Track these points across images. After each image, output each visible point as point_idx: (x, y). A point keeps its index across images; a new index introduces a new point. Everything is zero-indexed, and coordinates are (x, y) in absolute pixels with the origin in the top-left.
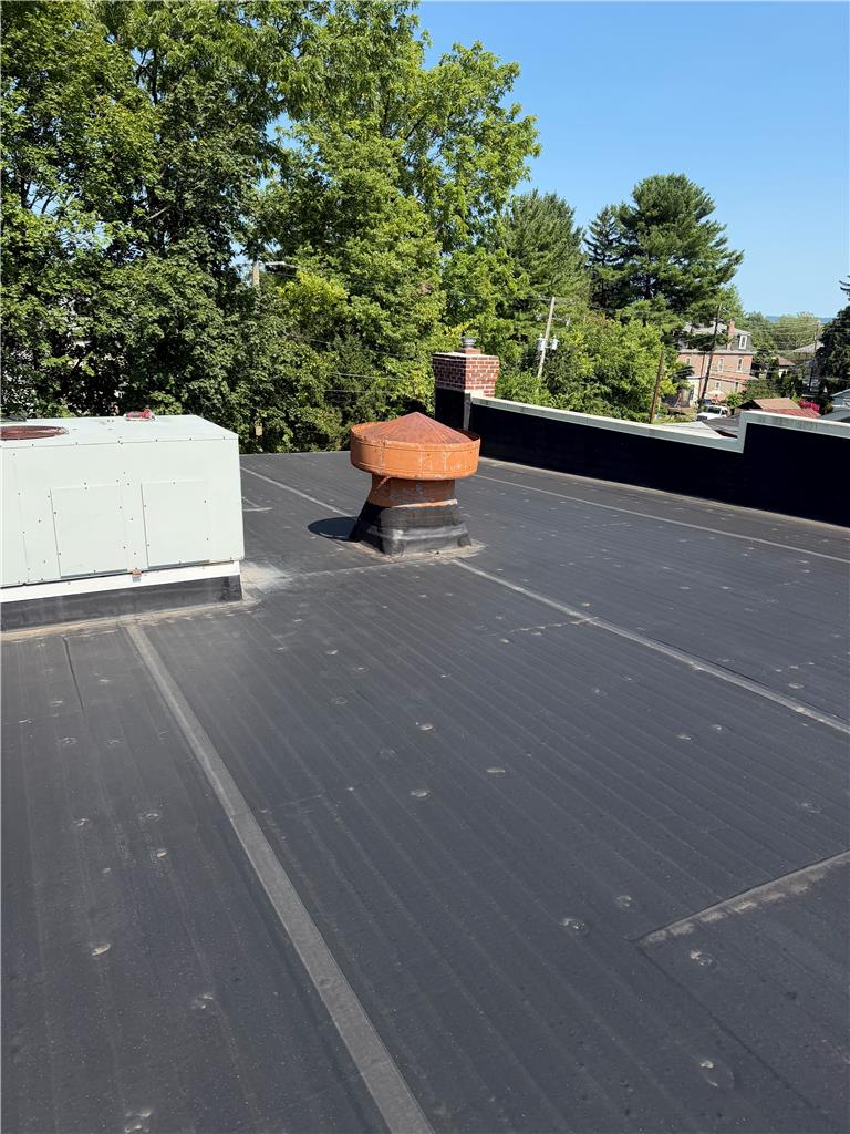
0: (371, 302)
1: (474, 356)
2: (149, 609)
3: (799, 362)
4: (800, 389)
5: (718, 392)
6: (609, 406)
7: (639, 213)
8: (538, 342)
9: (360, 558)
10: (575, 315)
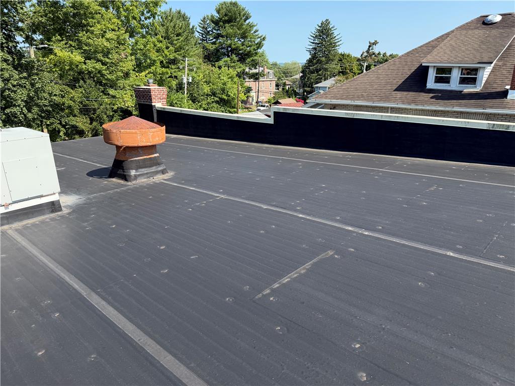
0: (96, 63)
1: (154, 88)
2: (16, 221)
3: (294, 82)
4: (296, 94)
5: (263, 98)
6: (219, 106)
7: (219, 18)
8: (182, 79)
9: (116, 185)
10: (197, 65)
